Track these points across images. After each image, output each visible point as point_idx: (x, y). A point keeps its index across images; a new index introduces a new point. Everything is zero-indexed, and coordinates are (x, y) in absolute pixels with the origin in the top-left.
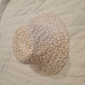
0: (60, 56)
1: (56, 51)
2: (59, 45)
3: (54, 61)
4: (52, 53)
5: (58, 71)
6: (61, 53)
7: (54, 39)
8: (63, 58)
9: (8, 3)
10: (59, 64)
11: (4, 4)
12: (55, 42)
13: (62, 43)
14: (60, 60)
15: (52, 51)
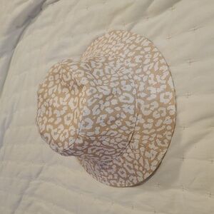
0: (155, 83)
1: (142, 78)
2: (140, 64)
3: (149, 99)
4: (133, 85)
5: (171, 121)
6: (152, 76)
7: (122, 59)
8: (164, 82)
9: (29, 24)
10: (162, 100)
11: (18, 27)
12: (127, 62)
13: (142, 57)
14: (159, 90)
15: (132, 81)
